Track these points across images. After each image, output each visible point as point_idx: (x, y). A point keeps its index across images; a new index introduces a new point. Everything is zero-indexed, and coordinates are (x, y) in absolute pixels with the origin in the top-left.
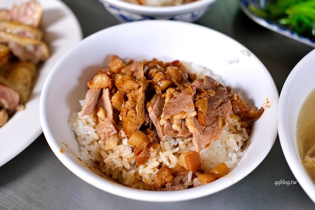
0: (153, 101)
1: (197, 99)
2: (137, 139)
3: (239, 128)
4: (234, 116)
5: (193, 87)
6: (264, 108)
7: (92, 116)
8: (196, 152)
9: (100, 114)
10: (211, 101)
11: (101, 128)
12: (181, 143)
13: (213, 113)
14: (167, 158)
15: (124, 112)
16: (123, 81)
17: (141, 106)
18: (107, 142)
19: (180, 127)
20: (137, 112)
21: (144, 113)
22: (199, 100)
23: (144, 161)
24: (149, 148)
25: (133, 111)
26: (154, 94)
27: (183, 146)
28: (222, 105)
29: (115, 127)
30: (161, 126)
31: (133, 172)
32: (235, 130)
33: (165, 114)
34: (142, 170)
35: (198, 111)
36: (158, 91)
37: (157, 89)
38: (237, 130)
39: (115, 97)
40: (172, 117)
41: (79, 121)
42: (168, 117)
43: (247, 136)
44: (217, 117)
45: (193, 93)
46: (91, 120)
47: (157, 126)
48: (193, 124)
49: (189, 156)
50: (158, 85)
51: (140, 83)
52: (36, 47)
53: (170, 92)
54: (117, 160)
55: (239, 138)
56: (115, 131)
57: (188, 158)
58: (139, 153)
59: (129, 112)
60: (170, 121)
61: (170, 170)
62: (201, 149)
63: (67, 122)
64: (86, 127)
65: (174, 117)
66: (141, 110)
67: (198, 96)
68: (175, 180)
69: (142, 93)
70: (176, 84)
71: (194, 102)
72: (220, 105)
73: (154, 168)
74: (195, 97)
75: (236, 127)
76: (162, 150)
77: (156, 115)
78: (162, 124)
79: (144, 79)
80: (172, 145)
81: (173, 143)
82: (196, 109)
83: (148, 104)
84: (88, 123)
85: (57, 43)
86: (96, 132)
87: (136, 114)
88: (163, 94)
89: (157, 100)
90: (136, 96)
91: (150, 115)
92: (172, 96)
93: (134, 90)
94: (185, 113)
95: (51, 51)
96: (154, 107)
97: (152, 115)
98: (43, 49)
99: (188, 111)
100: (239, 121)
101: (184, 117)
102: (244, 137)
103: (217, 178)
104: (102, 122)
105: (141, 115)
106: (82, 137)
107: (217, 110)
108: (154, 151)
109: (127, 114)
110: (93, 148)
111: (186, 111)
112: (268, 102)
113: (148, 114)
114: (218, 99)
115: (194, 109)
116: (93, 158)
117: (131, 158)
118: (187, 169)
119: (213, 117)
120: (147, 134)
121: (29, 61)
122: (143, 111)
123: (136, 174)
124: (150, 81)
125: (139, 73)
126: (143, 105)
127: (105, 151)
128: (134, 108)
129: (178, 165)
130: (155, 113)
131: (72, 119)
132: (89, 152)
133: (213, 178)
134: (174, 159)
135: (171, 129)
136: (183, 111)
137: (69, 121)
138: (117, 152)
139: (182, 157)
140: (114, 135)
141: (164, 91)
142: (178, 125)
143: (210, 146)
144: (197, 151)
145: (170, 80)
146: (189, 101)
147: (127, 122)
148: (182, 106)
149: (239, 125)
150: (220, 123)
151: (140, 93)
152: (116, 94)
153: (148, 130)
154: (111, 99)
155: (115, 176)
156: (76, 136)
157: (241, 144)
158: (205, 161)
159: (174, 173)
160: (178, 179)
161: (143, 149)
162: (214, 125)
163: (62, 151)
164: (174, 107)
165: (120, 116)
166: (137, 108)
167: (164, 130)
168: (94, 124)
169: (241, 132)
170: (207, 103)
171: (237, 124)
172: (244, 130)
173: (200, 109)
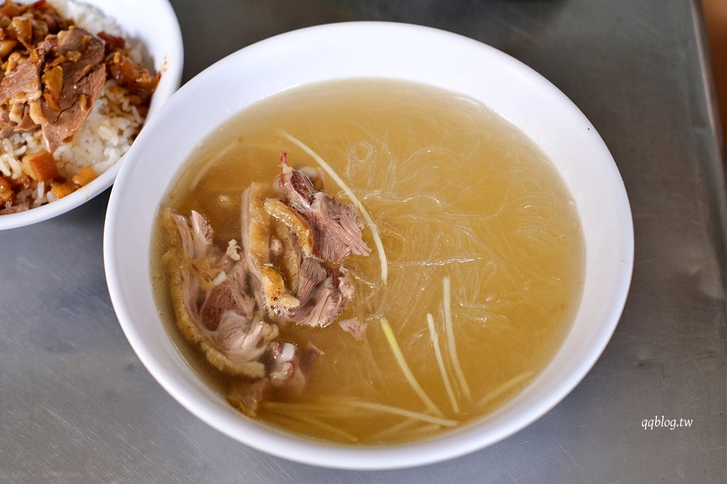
1: (45, 70)
3: (125, 107)
4: (116, 89)
5: (40, 51)
6: (161, 72)
8: (48, 153)
12: (29, 139)
13: (73, 89)
14: (7, 164)
19: (20, 116)
22: (49, 72)
28: (90, 75)
32: (118, 112)
35: (45, 90)
40: (8, 101)
42: (3, 102)
43: (139, 119)
44: (78, 95)
45: (40, 61)
48: (38, 111)
49: (36, 160)
53: (13, 59)
55: (123, 123)
57: (34, 163)
60: (5, 107)
61: (12, 182)
62: (54, 147)
65: (12, 102)
67: (47, 65)
68: (17, 197)
70: (25, 45)
71: (40, 75)
72: (87, 75)
74: (42, 66)
75: (120, 105)
80: (16, 143)
81: (18, 139)
82: (42, 87)
88: (4, 62)
92: (15, 66)
94: (25, 94)
99: (30, 90)
100: (125, 95)
101: (25, 100)
102: (134, 121)
107: (79, 84)
111: (27, 91)
114: (83, 66)
115: (38, 87)
118: (35, 179)
119: (72, 95)
129: (23, 174)
134: (15, 165)
135: (8, 120)
136: (22, 92)
139: (27, 161)
142: (17, 113)
143: (74, 140)
144: (49, 151)
145: (15, 40)
146: (32, 75)
148: (21, 83)
149: (125, 102)
150: (83, 104)
157: (128, 133)
158: (68, 164)
159: (16, 187)
160: (22, 195)
162: (74, 109)
164: (12, 84)
169: (130, 113)
170: (61, 74)
171: (122, 100)
172: (134, 109)
173: (48, 86)
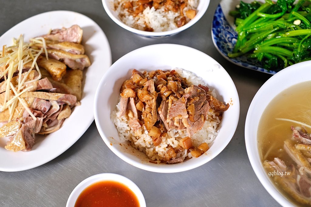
0: (161, 106)
1: (188, 106)
2: (154, 133)
3: (214, 117)
4: (211, 110)
5: (185, 98)
6: (229, 104)
7: (125, 116)
9: (130, 115)
10: (196, 104)
11: (131, 124)
12: (180, 131)
13: (198, 113)
14: (172, 142)
15: (145, 115)
16: (143, 95)
17: (155, 111)
18: (135, 132)
19: (179, 123)
20: (153, 114)
21: (156, 115)
22: (190, 106)
23: (158, 144)
24: (161, 137)
25: (150, 114)
26: (162, 101)
27: (181, 133)
28: (204, 106)
29: (139, 123)
30: (167, 123)
31: (152, 149)
32: (212, 119)
33: (170, 116)
34: (157, 149)
36: (164, 99)
37: (163, 97)
38: (213, 118)
39: (138, 105)
40: (174, 118)
41: (118, 119)
42: (171, 118)
43: (219, 121)
44: (201, 115)
45: (186, 102)
46: (124, 118)
47: (165, 123)
48: (187, 122)
49: (185, 141)
50: (164, 95)
51: (153, 96)
52: (82, 60)
53: (171, 99)
54: (142, 143)
55: (215, 124)
56: (140, 126)
57: (184, 142)
58: (155, 140)
59: (148, 115)
60: (172, 120)
61: (174, 149)
63: (110, 119)
64: (122, 123)
65: (175, 118)
66: (155, 113)
68: (177, 155)
69: (155, 103)
70: (175, 92)
71: (187, 107)
72: (202, 107)
73: (165, 148)
74: (187, 104)
75: (212, 116)
76: (169, 137)
77: (164, 116)
78: (168, 122)
79: (155, 94)
80: (174, 133)
81: (175, 131)
82: (188, 113)
83: (159, 109)
84: (123, 120)
85: (94, 53)
86: (128, 126)
87: (152, 116)
88: (167, 100)
89: (164, 105)
90: (151, 104)
91: (160, 116)
92: (173, 102)
93: (150, 100)
94: (181, 115)
95: (91, 60)
96: (162, 110)
97: (162, 116)
98: (87, 60)
99: (183, 114)
100: (214, 112)
101: (181, 118)
102: (218, 122)
103: (202, 154)
104: (132, 120)
105: (155, 116)
106: (120, 128)
107: (200, 110)
108: (164, 138)
109: (146, 116)
110: (127, 135)
111: (182, 114)
112: (232, 101)
113: (159, 115)
114: (201, 102)
115: (186, 113)
116: (127, 140)
117: (150, 142)
118: (184, 148)
119: (198, 115)
120: (159, 127)
121: (78, 69)
122: (156, 114)
123: (154, 150)
124: (159, 93)
125: (152, 88)
126: (155, 109)
127: (134, 137)
128: (151, 112)
129: (179, 145)
130: (163, 115)
131: (113, 116)
132: (125, 136)
133: (200, 154)
134: (176, 142)
135: (173, 125)
136: (180, 115)
137: (111, 118)
138: (142, 138)
139: (181, 141)
140: (140, 128)
141: (167, 98)
142: (177, 123)
144: (190, 137)
145: (171, 90)
146: (183, 108)
147: (147, 122)
148: (179, 111)
149: (214, 115)
150: (203, 119)
151: (154, 102)
152: (138, 103)
153: (160, 125)
154: (136, 105)
155: (141, 150)
156: (116, 126)
157: (215, 128)
158: (194, 141)
159: (176, 151)
160: (179, 154)
161: (158, 138)
162: (199, 120)
163: (111, 144)
164: (174, 111)
165: (142, 116)
166: (152, 112)
167: (170, 126)
168: (126, 120)
169: (216, 119)
170: (194, 107)
171: (213, 115)
172: (217, 118)
173: (190, 113)
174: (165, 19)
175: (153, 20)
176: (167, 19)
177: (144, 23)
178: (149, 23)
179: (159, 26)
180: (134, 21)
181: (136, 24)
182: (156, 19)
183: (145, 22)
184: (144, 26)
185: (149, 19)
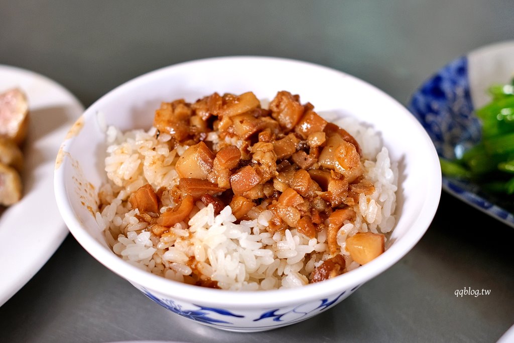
174: (268, 257)
175: (221, 254)
176: (276, 258)
177: (187, 259)
178: (208, 262)
179: (242, 277)
180: (152, 251)
181: (159, 261)
182: (236, 251)
183: (193, 258)
184: (188, 271)
185: (206, 249)
